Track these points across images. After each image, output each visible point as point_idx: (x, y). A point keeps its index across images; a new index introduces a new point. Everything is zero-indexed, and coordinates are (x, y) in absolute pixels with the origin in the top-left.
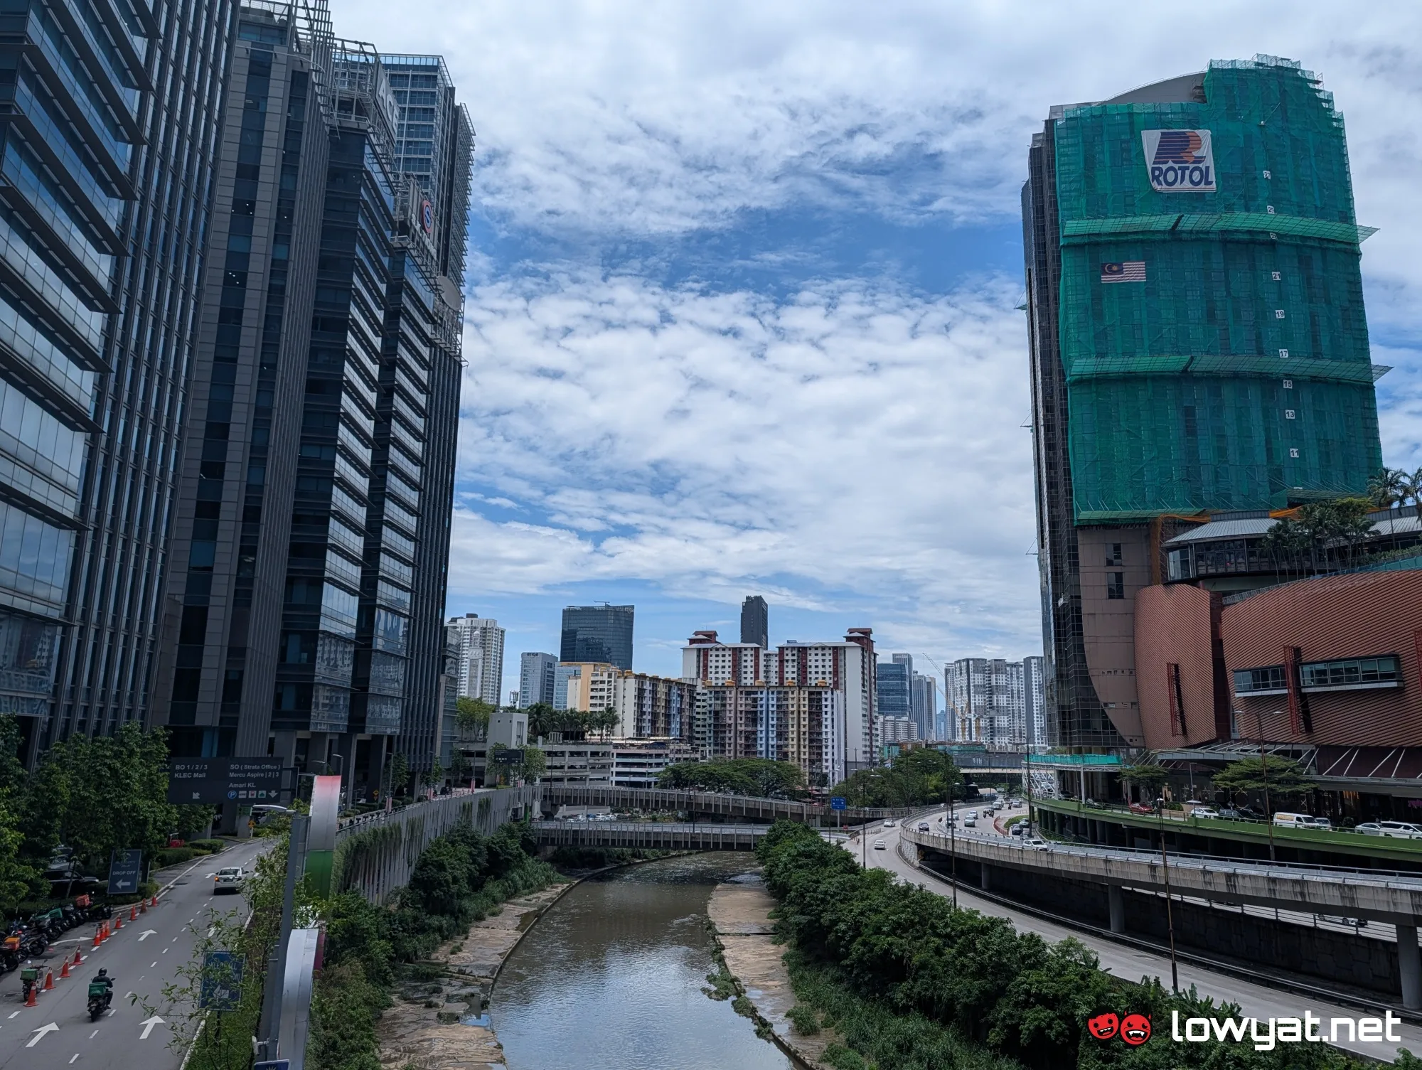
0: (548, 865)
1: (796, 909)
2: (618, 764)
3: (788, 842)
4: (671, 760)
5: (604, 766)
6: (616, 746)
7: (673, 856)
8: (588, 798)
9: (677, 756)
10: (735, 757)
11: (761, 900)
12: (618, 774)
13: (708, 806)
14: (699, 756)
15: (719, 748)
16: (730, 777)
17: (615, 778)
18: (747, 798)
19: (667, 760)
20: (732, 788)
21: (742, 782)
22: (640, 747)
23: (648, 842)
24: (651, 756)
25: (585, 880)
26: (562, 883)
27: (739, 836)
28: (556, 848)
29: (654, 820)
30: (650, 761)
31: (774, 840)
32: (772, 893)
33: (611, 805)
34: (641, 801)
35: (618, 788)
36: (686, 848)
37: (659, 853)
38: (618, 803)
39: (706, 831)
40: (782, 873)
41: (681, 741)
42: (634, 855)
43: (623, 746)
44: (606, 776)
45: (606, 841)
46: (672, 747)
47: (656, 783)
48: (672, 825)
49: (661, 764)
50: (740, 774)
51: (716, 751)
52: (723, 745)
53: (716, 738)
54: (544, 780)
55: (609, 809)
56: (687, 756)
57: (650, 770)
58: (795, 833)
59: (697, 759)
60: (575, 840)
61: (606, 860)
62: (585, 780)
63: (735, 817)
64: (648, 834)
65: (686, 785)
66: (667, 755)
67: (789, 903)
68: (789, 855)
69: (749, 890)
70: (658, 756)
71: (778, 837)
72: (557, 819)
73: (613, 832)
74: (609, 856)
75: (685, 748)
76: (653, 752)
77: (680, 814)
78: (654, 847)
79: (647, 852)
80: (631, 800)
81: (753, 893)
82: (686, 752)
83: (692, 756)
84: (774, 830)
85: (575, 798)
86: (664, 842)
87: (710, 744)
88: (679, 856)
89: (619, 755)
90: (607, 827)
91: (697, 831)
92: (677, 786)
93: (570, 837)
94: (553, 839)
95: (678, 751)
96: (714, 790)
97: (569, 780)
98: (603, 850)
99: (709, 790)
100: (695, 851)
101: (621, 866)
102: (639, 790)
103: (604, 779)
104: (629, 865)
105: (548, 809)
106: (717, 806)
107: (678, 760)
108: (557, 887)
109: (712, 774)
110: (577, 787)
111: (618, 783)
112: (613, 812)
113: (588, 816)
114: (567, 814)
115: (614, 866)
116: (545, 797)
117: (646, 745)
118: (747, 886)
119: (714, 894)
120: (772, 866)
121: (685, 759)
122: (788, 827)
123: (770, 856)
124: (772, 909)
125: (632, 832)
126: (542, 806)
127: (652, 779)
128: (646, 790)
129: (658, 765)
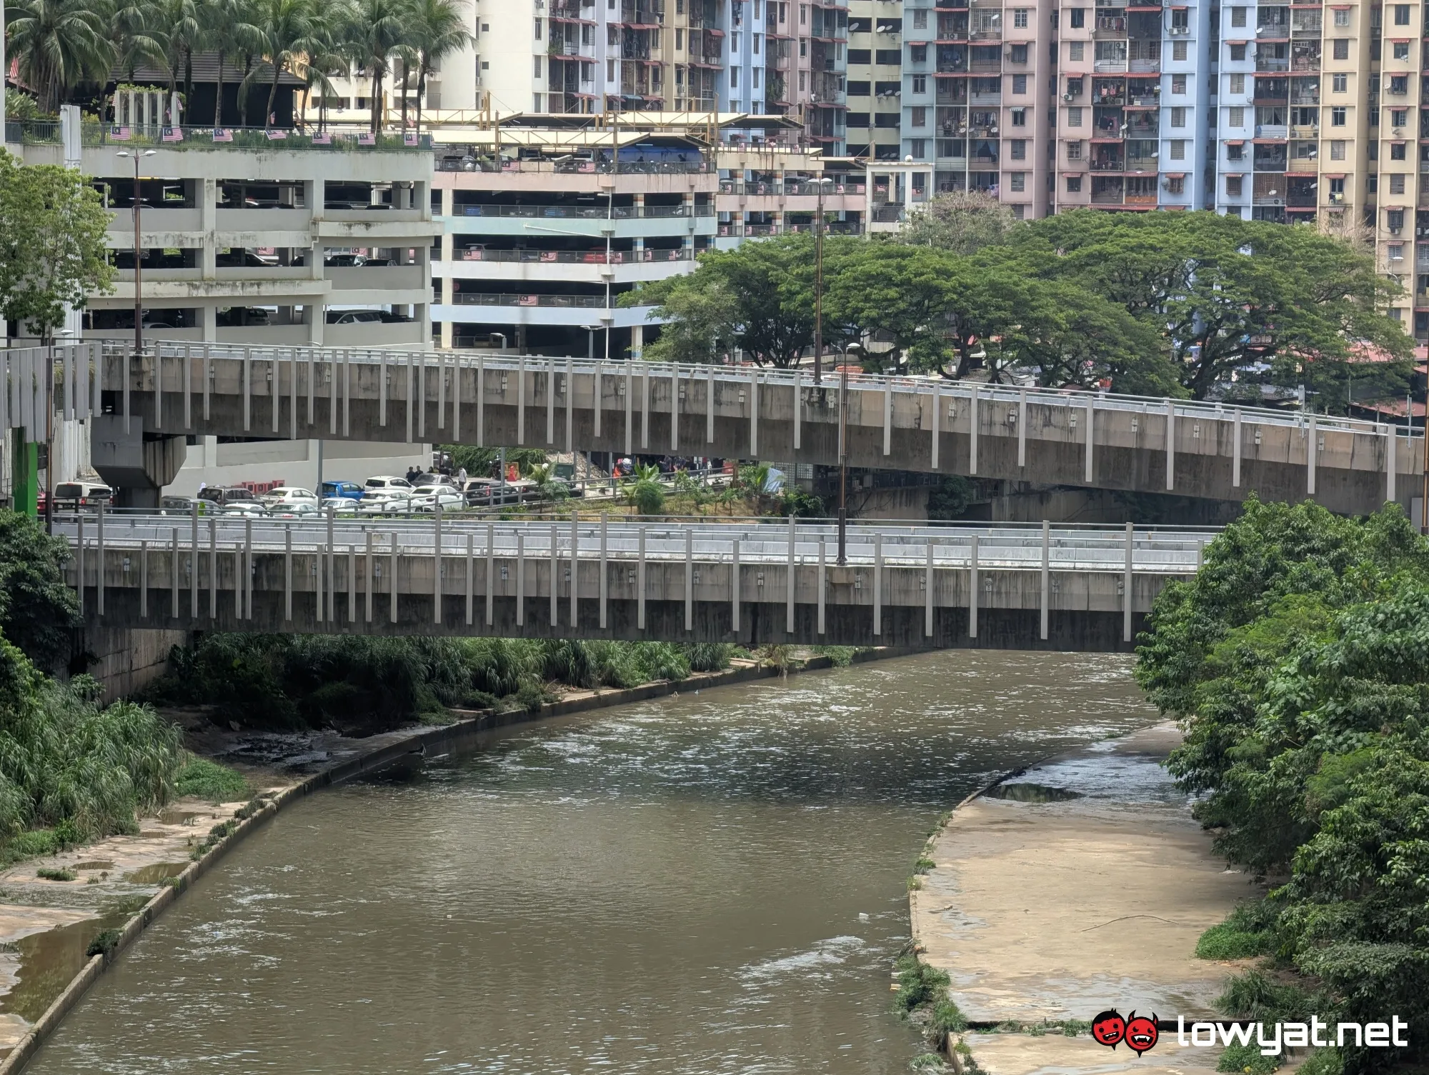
0: (145, 717)
1: (1338, 912)
2: (464, 244)
3: (1301, 608)
4: (727, 225)
5: (393, 256)
6: (452, 158)
7: (743, 676)
8: (322, 403)
9: (758, 204)
10: (1049, 210)
11: (1169, 872)
12: (467, 290)
13: (909, 438)
14: (863, 202)
15: (962, 163)
16: (1020, 306)
17: (450, 313)
18: (1103, 401)
19: (707, 226)
20: (1031, 356)
21: (1080, 326)
22: (571, 162)
23: (622, 609)
24: (624, 202)
25: (324, 783)
26: (215, 796)
27: (1059, 578)
28: (175, 637)
29: (649, 506)
30: (624, 228)
31: (1234, 597)
32: (1221, 843)
33: (437, 438)
34: (584, 416)
35: (472, 357)
36: (805, 633)
37: (675, 660)
38: (469, 430)
39: (897, 556)
40: (1271, 751)
41: (772, 129)
42: (557, 672)
43: (485, 158)
44: (408, 299)
45: (415, 603)
46: (728, 159)
47: (652, 334)
48: (737, 529)
49: (673, 243)
50: (1066, 286)
51: (948, 181)
52: (987, 151)
53: (949, 116)
54: (100, 319)
55: (425, 457)
56: (805, 204)
57: (624, 273)
58: (1339, 565)
59: (854, 218)
60: (267, 599)
61: (422, 691)
62: (304, 319)
63: (1043, 495)
64: (619, 569)
65: (800, 344)
66: (703, 199)
67: (1306, 889)
68: (1307, 667)
69: (1110, 827)
70: (662, 203)
71: (1253, 585)
72: (178, 506)
73: (452, 563)
74: (438, 676)
75: (795, 163)
76: (638, 184)
77: (776, 482)
78: (652, 631)
79: (620, 654)
80: (536, 413)
81: (1125, 843)
82: (797, 182)
83: (832, 203)
84: (1237, 551)
85: (261, 403)
86: (700, 607)
87: (918, 147)
88: (774, 672)
89: (467, 201)
90: (419, 542)
91: (859, 556)
92: (756, 346)
93: (242, 584)
94: (160, 597)
95: (762, 181)
96: (938, 366)
97: (222, 320)
98: (403, 646)
99: (917, 365)
100: (847, 651)
101: (495, 721)
102: (569, 366)
103: (395, 316)
104: (534, 712)
105: (131, 456)
106: (953, 442)
107: (759, 221)
108: (188, 817)
109: (930, 291)
110: (265, 352)
111: (468, 335)
112: (447, 470)
113: (327, 489)
114: (224, 480)
115: (462, 717)
116: (111, 399)
117: (601, 155)
118: (1101, 809)
119: (941, 848)
120: (1225, 718)
121: (799, 219)
122: (1302, 535)
123: (1212, 672)
124: (1219, 917)
125: (540, 563)
126: (100, 443)
127: (635, 317)
128: (607, 366)
129: (662, 247)
